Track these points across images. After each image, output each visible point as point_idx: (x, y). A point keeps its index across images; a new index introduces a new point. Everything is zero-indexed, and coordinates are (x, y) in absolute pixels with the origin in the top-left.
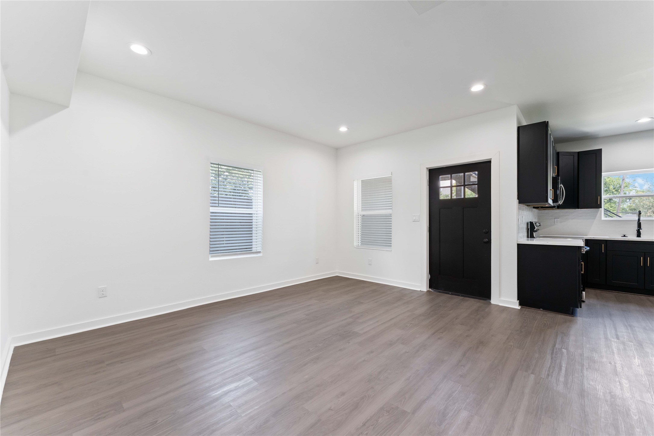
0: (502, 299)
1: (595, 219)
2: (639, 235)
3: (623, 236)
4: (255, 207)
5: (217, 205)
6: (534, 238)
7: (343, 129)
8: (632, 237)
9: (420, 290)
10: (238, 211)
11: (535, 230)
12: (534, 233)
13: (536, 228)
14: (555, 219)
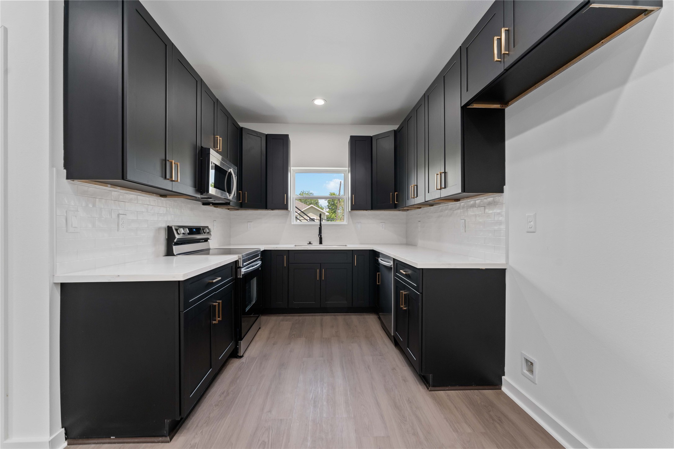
1: (286, 223)
2: (321, 241)
6: (173, 255)
11: (175, 241)
12: (174, 247)
13: (177, 236)
14: (249, 223)
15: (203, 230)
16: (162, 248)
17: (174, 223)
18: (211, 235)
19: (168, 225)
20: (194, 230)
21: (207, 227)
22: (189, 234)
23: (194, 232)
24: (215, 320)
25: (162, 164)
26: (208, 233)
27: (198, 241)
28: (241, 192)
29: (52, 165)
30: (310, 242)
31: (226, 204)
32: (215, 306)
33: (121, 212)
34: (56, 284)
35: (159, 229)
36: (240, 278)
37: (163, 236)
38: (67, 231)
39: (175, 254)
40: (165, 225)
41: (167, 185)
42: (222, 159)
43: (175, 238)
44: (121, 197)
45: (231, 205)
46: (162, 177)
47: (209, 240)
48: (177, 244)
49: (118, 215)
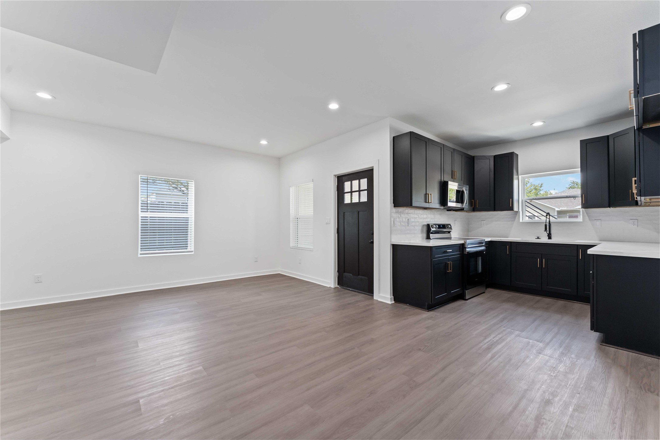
0: (381, 295)
1: (514, 221)
2: (550, 237)
3: (537, 238)
4: (190, 212)
5: (146, 210)
6: (430, 239)
7: (264, 142)
8: (544, 239)
9: (329, 287)
10: (169, 215)
11: (431, 231)
12: (431, 235)
13: (432, 229)
14: (482, 221)
15: (447, 226)
16: (425, 235)
17: (431, 222)
18: (452, 229)
19: (428, 223)
20: (441, 226)
21: (450, 225)
22: (438, 228)
23: (441, 227)
24: (448, 271)
25: (425, 196)
26: (450, 228)
27: (444, 232)
28: (473, 200)
29: (391, 203)
30: (538, 237)
31: (462, 210)
32: (448, 263)
33: (409, 218)
34: (391, 244)
35: (424, 225)
36: (466, 254)
37: (425, 229)
38: (394, 226)
39: (431, 238)
40: (426, 223)
41: (427, 205)
42: (459, 185)
43: (431, 230)
44: (409, 212)
45: (464, 210)
46: (425, 202)
47: (451, 233)
48: (432, 233)
49: (408, 219)
